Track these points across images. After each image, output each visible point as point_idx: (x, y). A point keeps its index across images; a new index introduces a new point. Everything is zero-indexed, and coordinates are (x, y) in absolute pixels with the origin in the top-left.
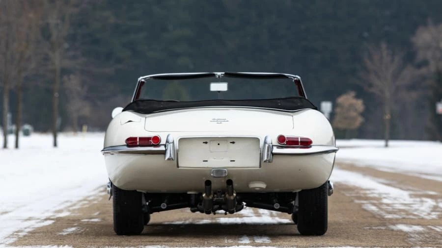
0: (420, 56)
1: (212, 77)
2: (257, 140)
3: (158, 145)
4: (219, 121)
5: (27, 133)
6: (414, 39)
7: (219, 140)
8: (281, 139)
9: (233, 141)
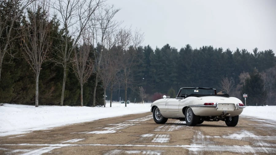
0: (241, 81)
1: (195, 89)
2: (234, 104)
3: (213, 105)
4: (223, 100)
5: (128, 103)
6: (240, 77)
7: (225, 104)
8: (240, 104)
9: (228, 104)
